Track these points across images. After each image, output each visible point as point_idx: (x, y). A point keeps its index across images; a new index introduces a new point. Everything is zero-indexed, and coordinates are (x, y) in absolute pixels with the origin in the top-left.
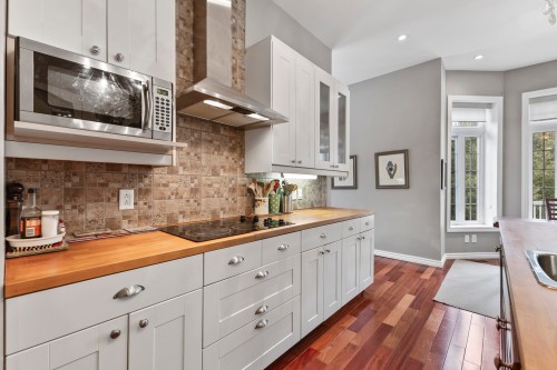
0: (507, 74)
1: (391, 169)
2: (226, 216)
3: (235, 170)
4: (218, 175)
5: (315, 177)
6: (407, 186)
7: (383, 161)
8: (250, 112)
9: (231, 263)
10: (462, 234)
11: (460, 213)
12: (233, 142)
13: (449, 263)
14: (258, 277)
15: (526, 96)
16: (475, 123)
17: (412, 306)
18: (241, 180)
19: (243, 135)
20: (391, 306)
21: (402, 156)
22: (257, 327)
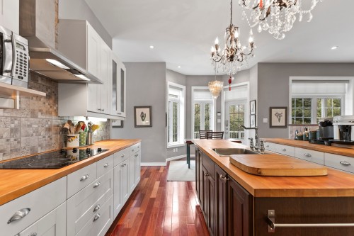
0: (187, 76)
1: (143, 116)
2: (43, 151)
3: (50, 114)
4: (37, 117)
5: (105, 120)
6: (151, 126)
7: (139, 111)
8: (80, 73)
9: (82, 180)
10: (172, 148)
11: (171, 139)
12: (49, 90)
13: (169, 163)
14: (95, 187)
15: (193, 88)
16: (176, 96)
17: (160, 186)
18: (55, 121)
19: (57, 86)
20: (151, 189)
21: (148, 109)
22: (95, 220)
